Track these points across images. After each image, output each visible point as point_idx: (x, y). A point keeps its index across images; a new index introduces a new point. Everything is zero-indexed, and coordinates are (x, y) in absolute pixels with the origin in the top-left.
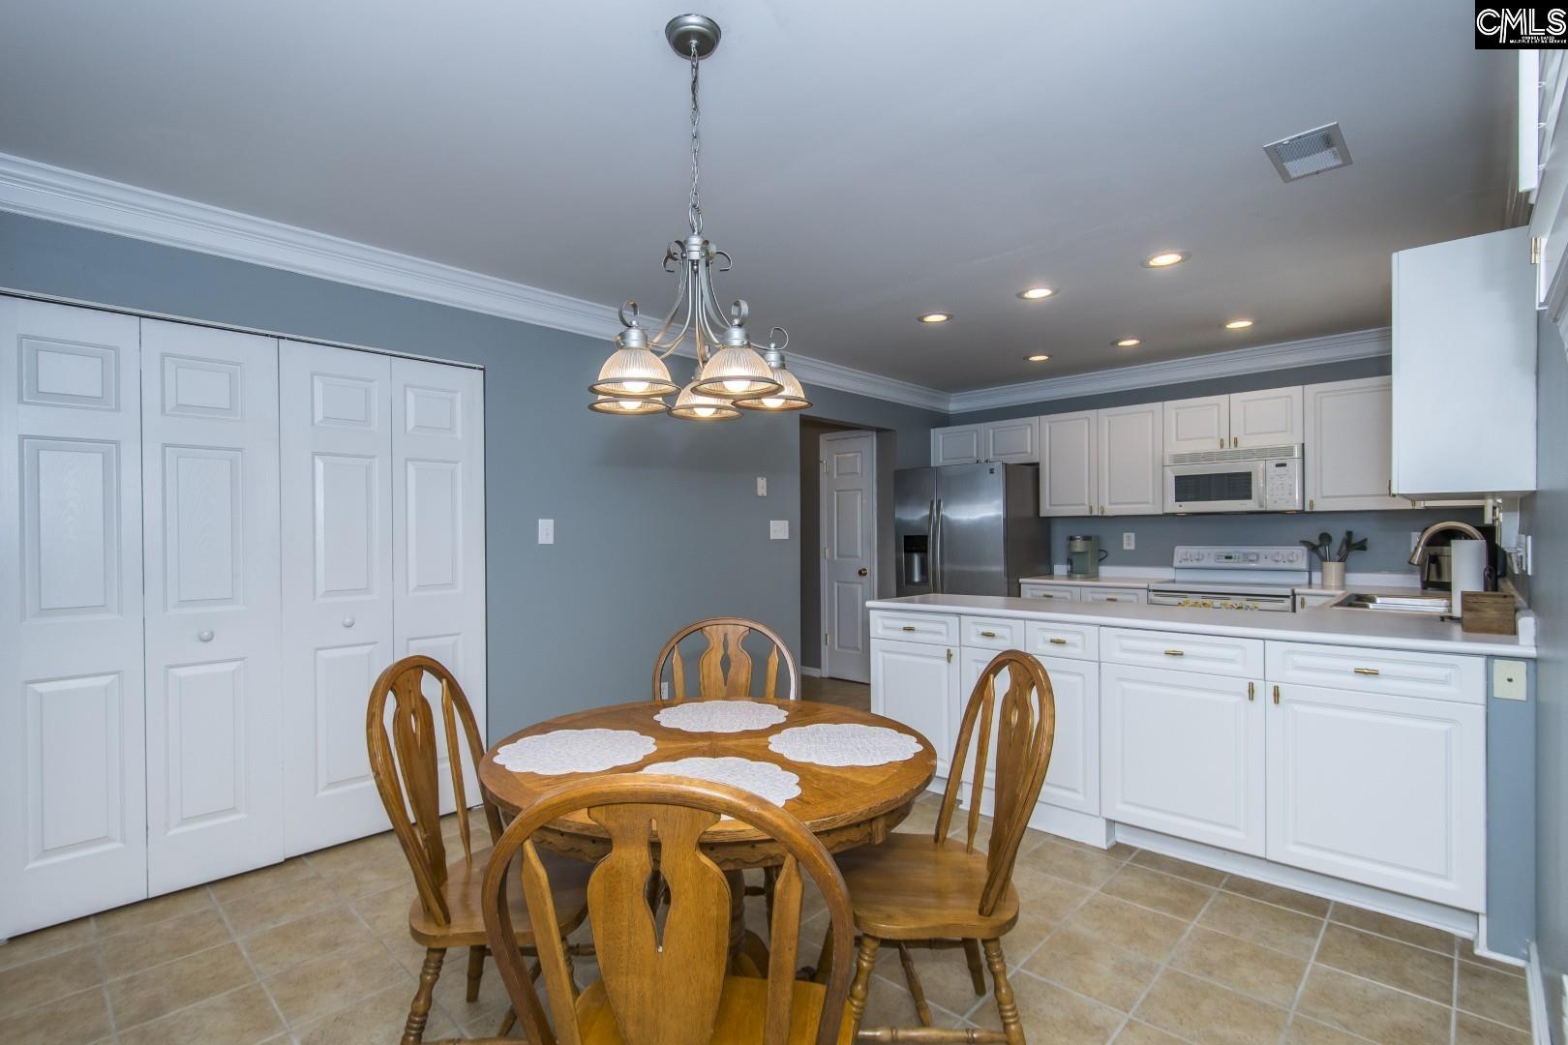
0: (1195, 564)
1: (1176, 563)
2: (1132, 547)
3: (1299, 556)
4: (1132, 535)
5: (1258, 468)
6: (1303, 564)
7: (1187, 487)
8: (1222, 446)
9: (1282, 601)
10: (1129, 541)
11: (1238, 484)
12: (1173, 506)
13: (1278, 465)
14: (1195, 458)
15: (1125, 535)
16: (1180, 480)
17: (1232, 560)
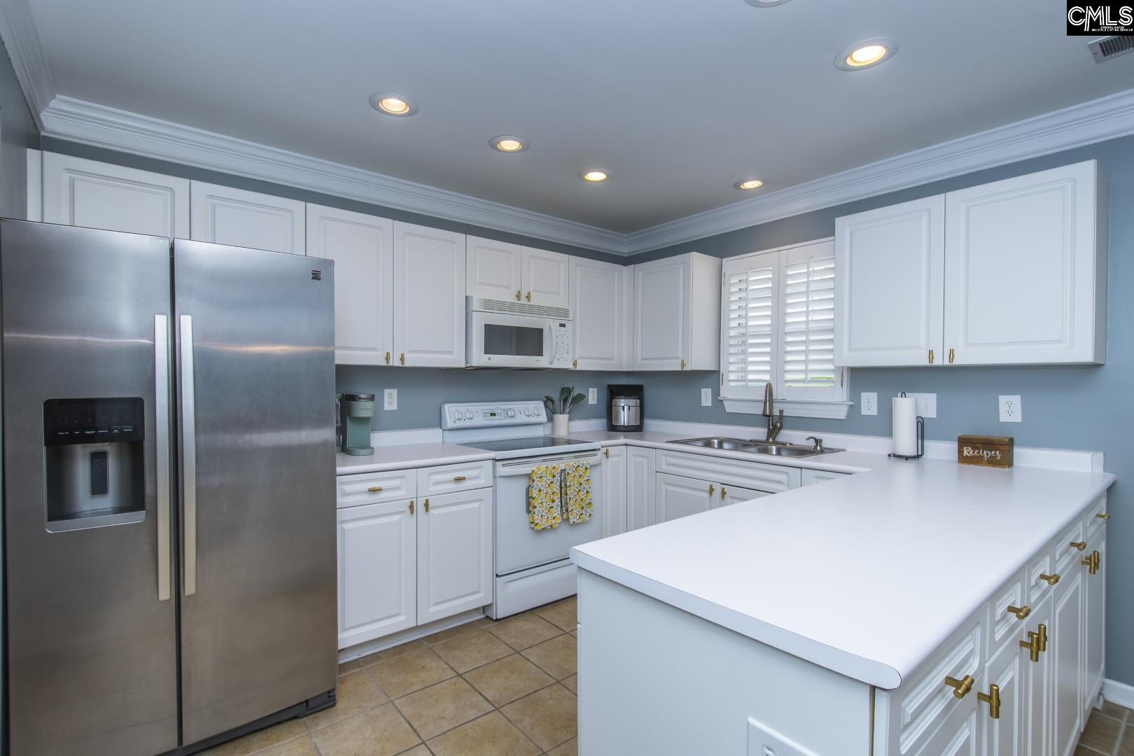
0: (468, 423)
1: (450, 423)
2: (394, 407)
3: (537, 410)
4: (395, 392)
5: (549, 325)
6: (543, 417)
7: (497, 338)
8: (518, 296)
9: (595, 455)
10: (391, 399)
11: (529, 340)
12: (480, 358)
13: (562, 325)
14: (502, 307)
15: (387, 392)
16: (490, 330)
17: (496, 417)
